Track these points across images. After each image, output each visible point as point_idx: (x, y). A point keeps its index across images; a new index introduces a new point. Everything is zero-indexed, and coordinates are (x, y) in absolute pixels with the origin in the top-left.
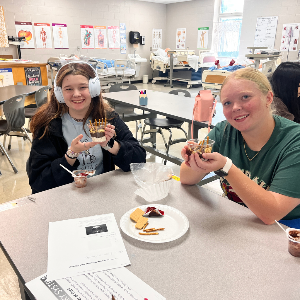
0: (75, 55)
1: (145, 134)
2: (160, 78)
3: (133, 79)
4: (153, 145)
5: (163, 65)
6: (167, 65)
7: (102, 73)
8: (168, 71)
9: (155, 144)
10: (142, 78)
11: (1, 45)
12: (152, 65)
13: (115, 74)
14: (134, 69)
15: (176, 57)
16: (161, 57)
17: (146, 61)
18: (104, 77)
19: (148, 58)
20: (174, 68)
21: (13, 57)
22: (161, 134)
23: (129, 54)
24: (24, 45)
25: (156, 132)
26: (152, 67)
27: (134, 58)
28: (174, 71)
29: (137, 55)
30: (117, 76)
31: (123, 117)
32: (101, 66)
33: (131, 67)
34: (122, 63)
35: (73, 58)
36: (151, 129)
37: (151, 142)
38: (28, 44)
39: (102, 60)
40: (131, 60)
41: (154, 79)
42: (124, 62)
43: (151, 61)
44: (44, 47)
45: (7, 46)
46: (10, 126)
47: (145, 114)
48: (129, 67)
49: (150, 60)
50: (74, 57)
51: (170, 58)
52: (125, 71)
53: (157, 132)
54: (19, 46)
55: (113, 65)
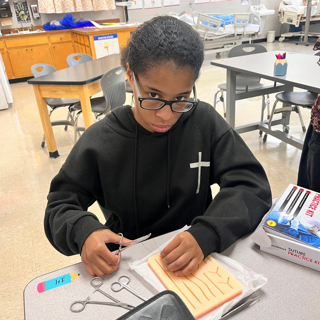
0: (187, 12)
1: (275, 113)
2: (290, 35)
3: (256, 38)
4: (285, 128)
5: (297, 16)
6: (302, 16)
7: (218, 32)
8: (302, 24)
9: (288, 127)
10: (267, 36)
11: (108, 7)
12: (281, 17)
13: (233, 33)
14: (258, 24)
15: (316, 4)
16: (293, 6)
17: (274, 14)
18: (220, 37)
19: (276, 8)
20: (311, 20)
21: (120, 21)
22: (298, 114)
23: (252, 5)
24: (131, 5)
25: (291, 110)
26: (281, 20)
27: (258, 10)
28: (312, 23)
29: (262, 7)
30: (236, 35)
31: (247, 90)
32: (217, 23)
33: (255, 23)
34: (243, 18)
35: (184, 16)
36: (283, 107)
37: (282, 124)
38: (135, 4)
39: (218, 16)
40: (254, 13)
41: (282, 35)
42: (246, 16)
43: (280, 13)
44: (152, 6)
45: (114, 8)
46: (108, 105)
47: (277, 86)
48: (252, 23)
49: (279, 11)
50: (186, 14)
51: (306, 6)
52: (246, 28)
53: (293, 110)
54: (127, 7)
55: (231, 21)
